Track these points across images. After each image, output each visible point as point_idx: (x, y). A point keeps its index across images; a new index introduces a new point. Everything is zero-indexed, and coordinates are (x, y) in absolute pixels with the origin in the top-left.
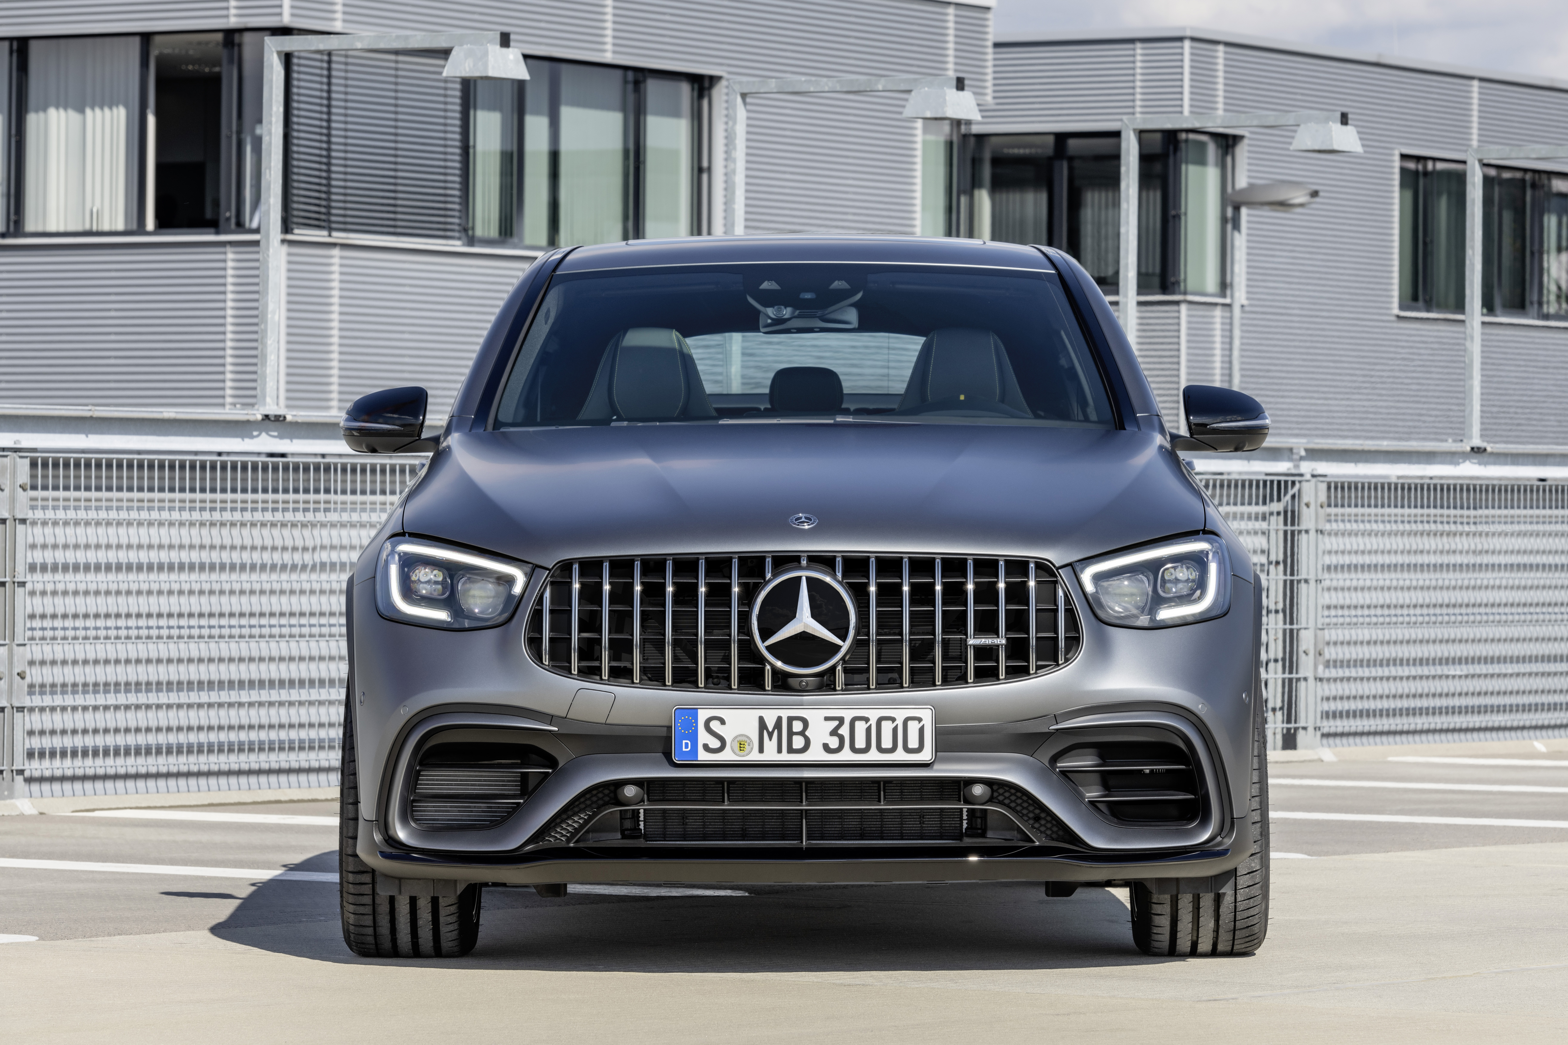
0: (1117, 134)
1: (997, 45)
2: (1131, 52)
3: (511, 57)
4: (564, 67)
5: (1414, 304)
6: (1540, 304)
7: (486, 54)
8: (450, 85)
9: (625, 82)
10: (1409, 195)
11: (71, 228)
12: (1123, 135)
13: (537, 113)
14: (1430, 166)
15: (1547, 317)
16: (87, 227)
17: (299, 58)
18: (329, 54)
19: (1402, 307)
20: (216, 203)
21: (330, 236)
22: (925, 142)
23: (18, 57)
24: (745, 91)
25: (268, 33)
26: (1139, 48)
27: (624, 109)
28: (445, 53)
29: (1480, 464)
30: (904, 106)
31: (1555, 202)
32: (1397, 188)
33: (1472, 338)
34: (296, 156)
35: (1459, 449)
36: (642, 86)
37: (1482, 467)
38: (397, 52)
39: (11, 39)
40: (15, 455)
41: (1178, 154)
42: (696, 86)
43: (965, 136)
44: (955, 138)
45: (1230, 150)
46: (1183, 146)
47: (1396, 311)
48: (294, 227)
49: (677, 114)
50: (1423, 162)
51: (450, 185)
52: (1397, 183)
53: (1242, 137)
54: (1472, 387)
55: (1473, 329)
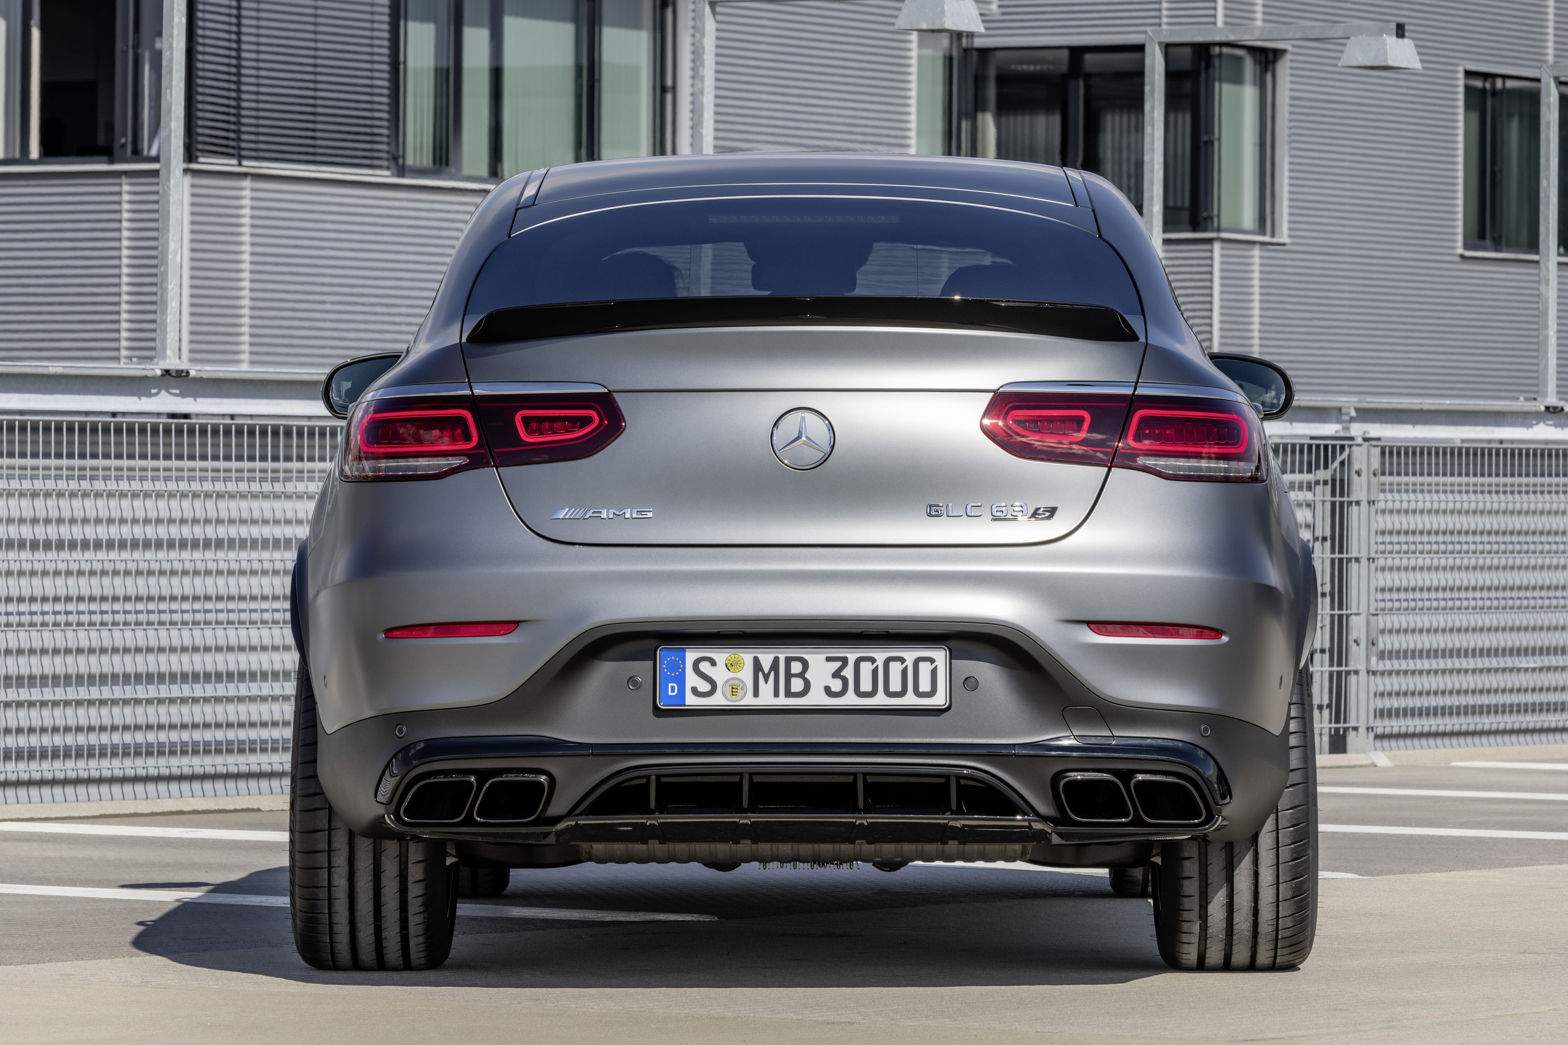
0: (1140, 48)
5: (1481, 243)
10: (1475, 117)
12: (1148, 49)
13: (476, 24)
14: (1499, 84)
19: (1466, 247)
20: (110, 128)
21: (240, 165)
22: (920, 57)
27: (576, 20)
29: (1556, 426)
30: (896, 17)
32: (1461, 110)
33: (1547, 281)
35: (1533, 409)
37: (1559, 430)
41: (1211, 70)
43: (966, 50)
44: (955, 53)
45: (1270, 66)
46: (1216, 61)
47: (1460, 251)
48: (199, 154)
49: (636, 25)
50: (1490, 80)
51: (376, 107)
52: (1461, 103)
53: (1284, 51)
54: (1547, 337)
55: (1548, 271)
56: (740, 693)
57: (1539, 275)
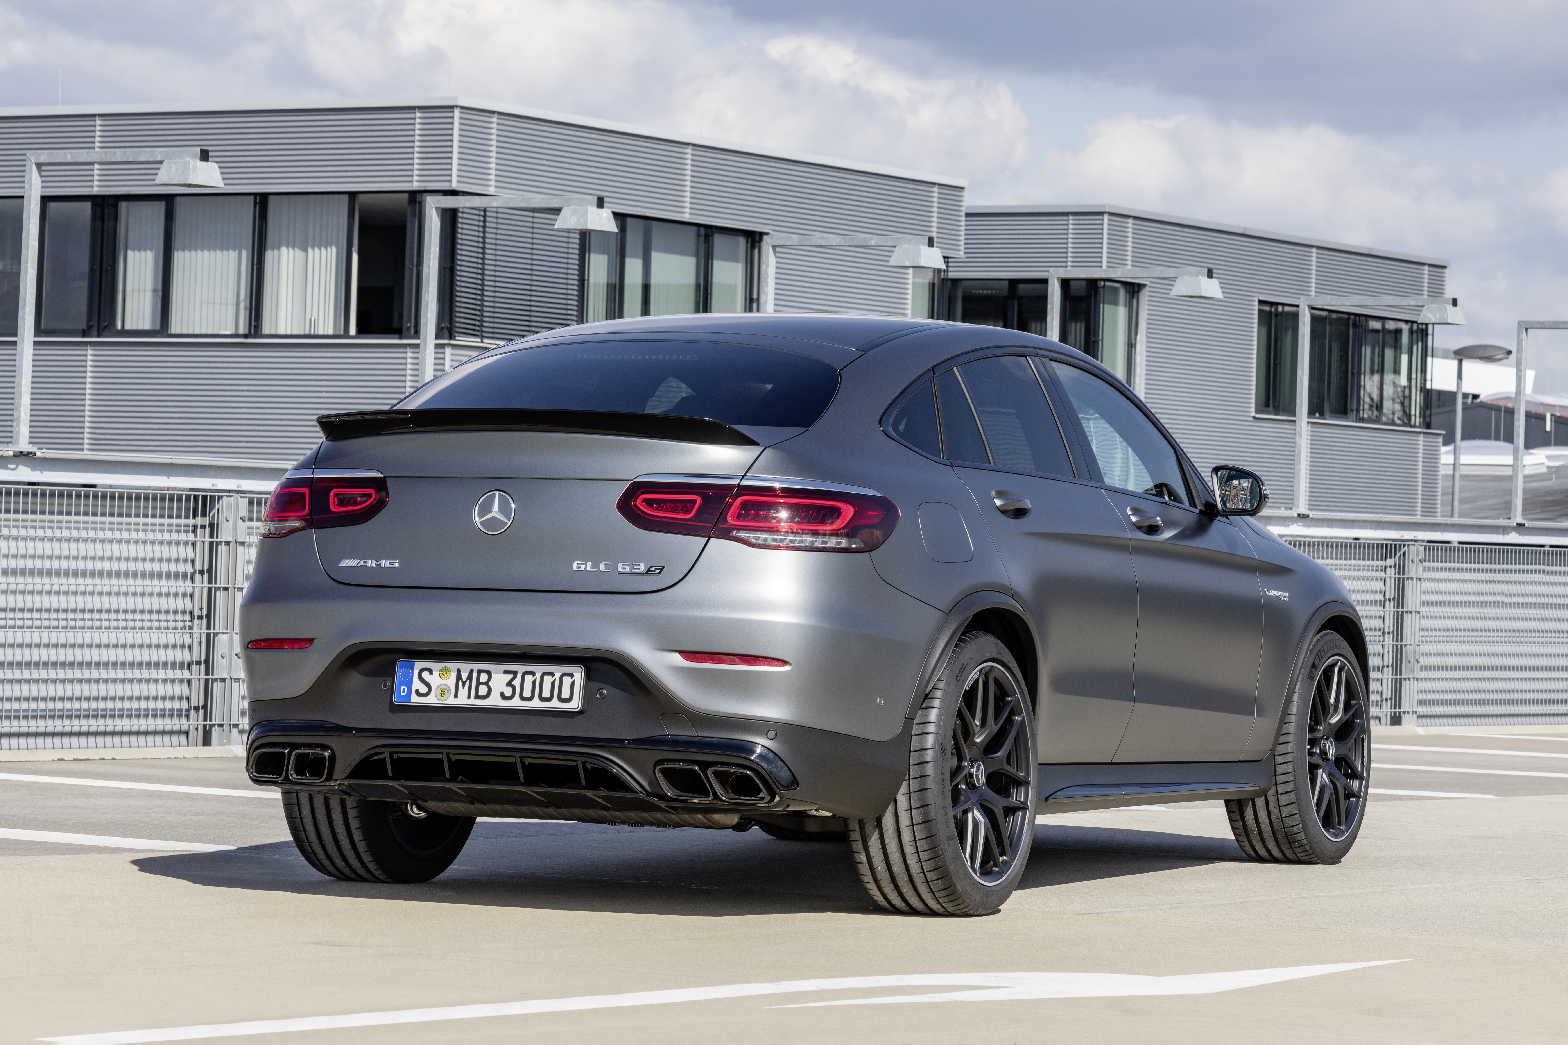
0: (1045, 281)
1: (968, 215)
2: (1066, 222)
3: (605, 215)
4: (654, 223)
5: (1267, 409)
6: (1358, 411)
7: (586, 212)
8: (571, 235)
9: (699, 235)
10: (1264, 330)
11: (295, 332)
12: (1050, 282)
13: (634, 256)
14: (1280, 308)
15: (1362, 420)
16: (307, 332)
17: (463, 213)
18: (485, 211)
19: (1257, 412)
20: (401, 317)
21: (482, 342)
22: (914, 284)
23: (260, 207)
24: (776, 244)
25: (441, 194)
26: (1071, 220)
27: (697, 256)
28: (557, 211)
29: (1304, 526)
30: (890, 257)
31: (1370, 336)
32: (1256, 325)
33: (1300, 435)
34: (458, 283)
35: (1290, 515)
36: (711, 238)
37: (1306, 528)
38: (534, 210)
39: (255, 195)
40: (237, 495)
41: (1098, 296)
42: (750, 240)
43: (943, 280)
44: (936, 281)
45: (1136, 295)
46: (1102, 290)
47: (1253, 414)
48: (456, 334)
49: (735, 260)
50: (1274, 306)
51: (569, 307)
52: (1256, 321)
53: (1145, 285)
54: (1299, 470)
55: (1301, 428)
56: (446, 695)
57: (1295, 430)
